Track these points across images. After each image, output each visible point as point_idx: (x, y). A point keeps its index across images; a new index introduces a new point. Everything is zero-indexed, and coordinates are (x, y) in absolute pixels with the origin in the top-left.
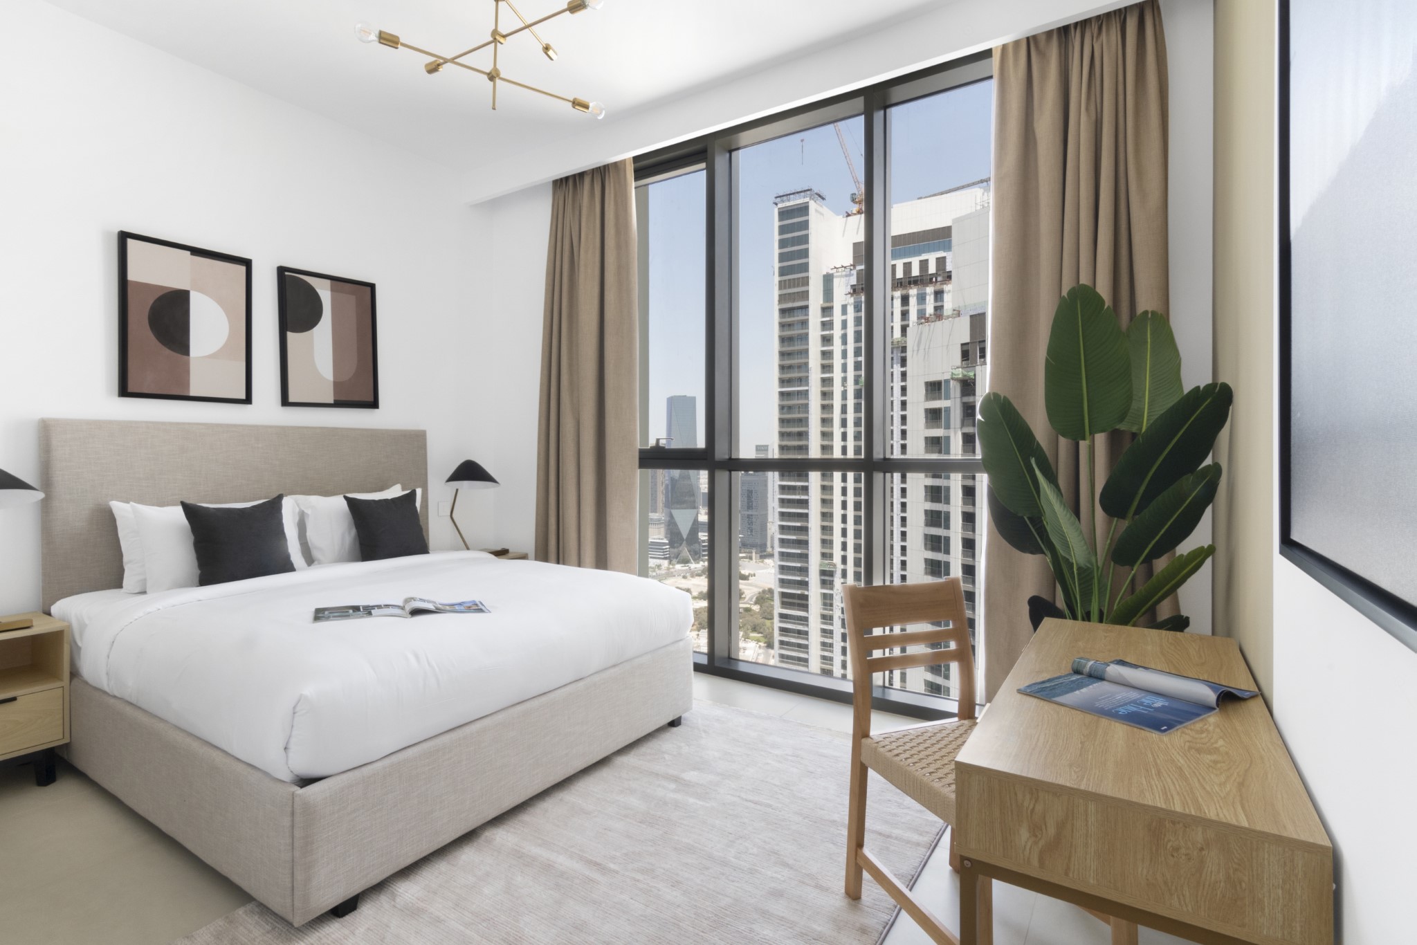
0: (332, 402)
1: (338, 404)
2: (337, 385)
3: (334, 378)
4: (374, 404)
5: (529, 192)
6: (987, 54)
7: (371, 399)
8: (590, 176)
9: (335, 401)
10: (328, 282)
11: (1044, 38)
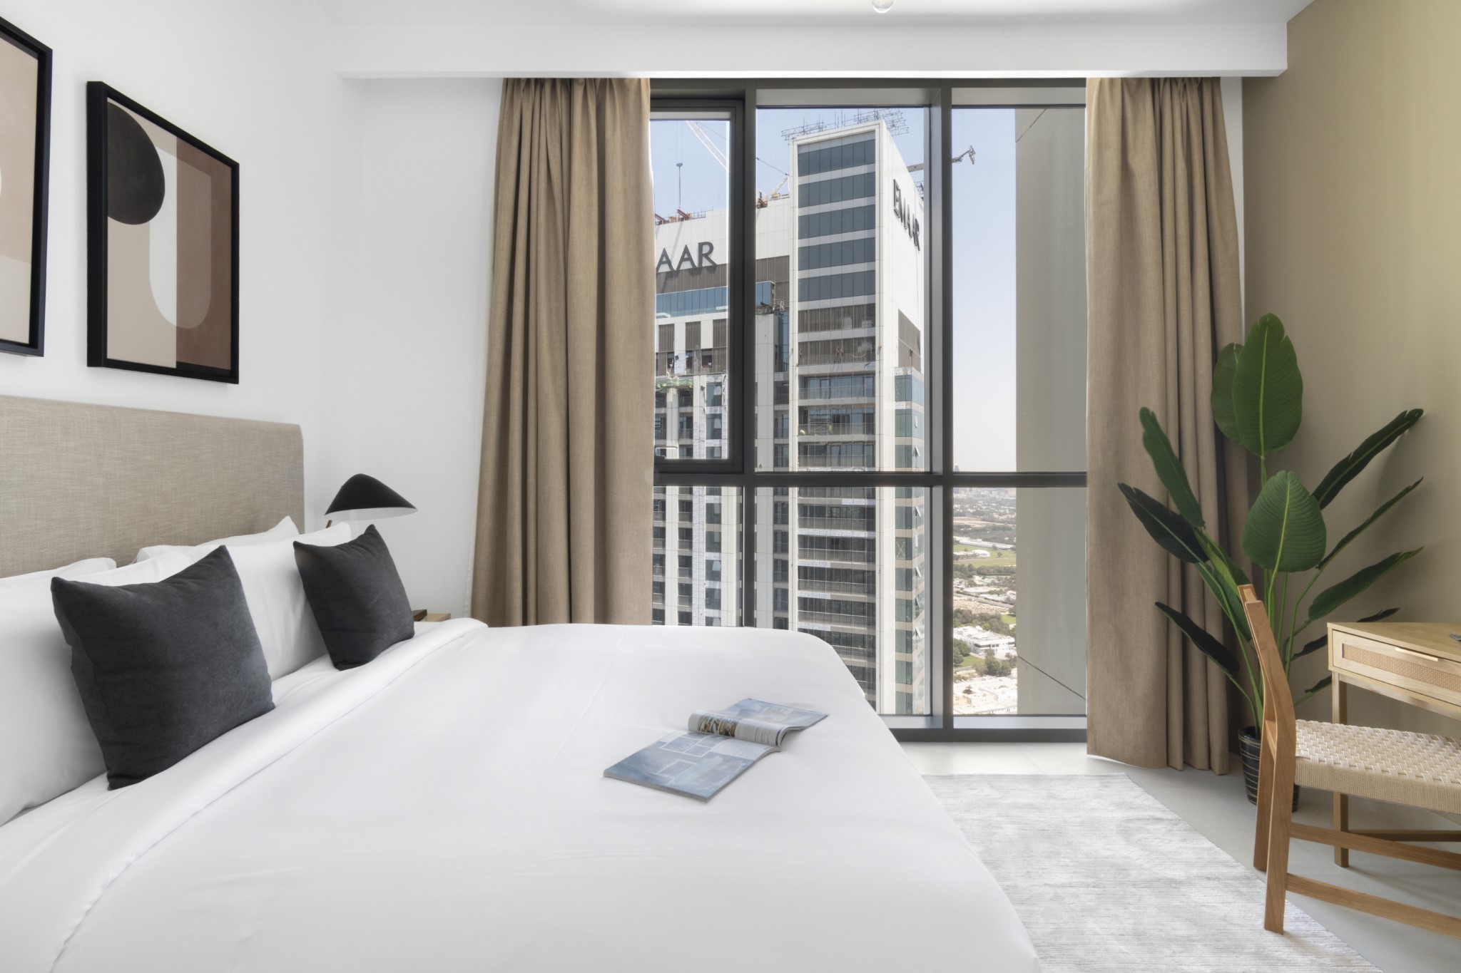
0: (173, 365)
1: (184, 370)
2: (183, 335)
3: (177, 324)
4: (231, 376)
5: (466, 85)
6: (1080, 82)
7: (226, 365)
8: (583, 87)
9: (178, 363)
10: (173, 139)
11: (1134, 83)
